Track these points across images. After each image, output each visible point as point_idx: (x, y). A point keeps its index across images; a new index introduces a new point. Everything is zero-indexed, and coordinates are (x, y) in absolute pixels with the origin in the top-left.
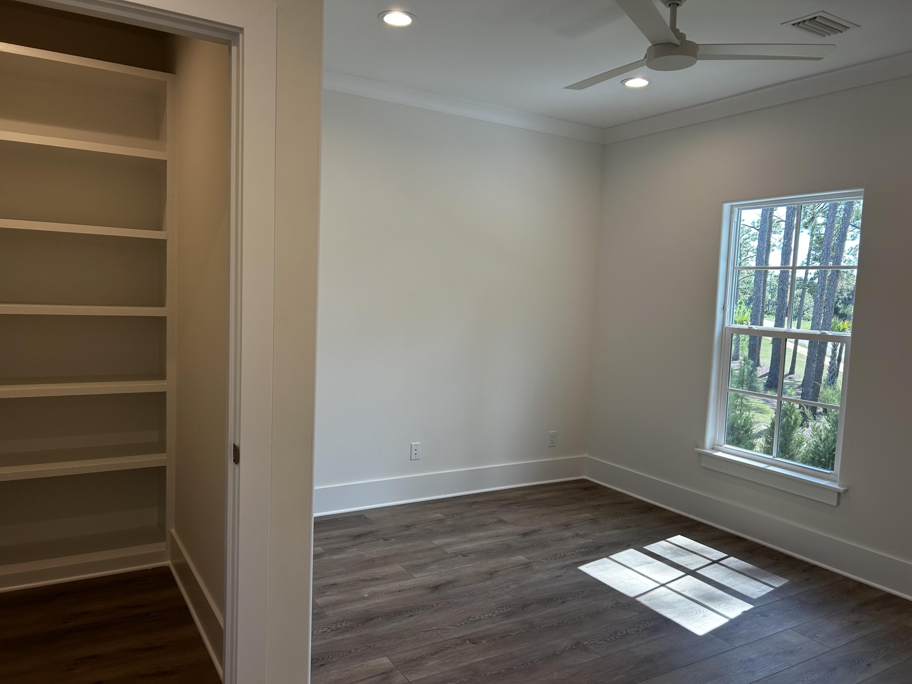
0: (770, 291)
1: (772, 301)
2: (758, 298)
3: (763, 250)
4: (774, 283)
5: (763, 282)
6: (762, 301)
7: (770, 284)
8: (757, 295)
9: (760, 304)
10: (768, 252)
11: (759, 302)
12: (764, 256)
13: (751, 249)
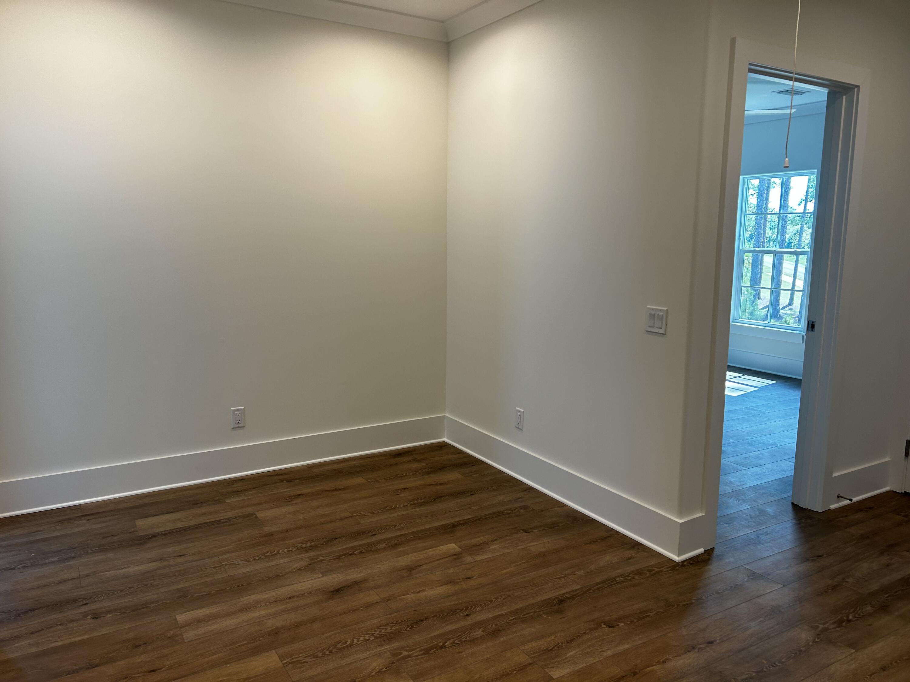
0: (770, 227)
1: (773, 237)
2: (759, 234)
3: (764, 189)
4: (774, 220)
5: (763, 219)
6: (762, 236)
7: (771, 220)
8: (758, 232)
9: (761, 240)
10: (768, 190)
11: (760, 238)
12: (765, 195)
13: (752, 187)
